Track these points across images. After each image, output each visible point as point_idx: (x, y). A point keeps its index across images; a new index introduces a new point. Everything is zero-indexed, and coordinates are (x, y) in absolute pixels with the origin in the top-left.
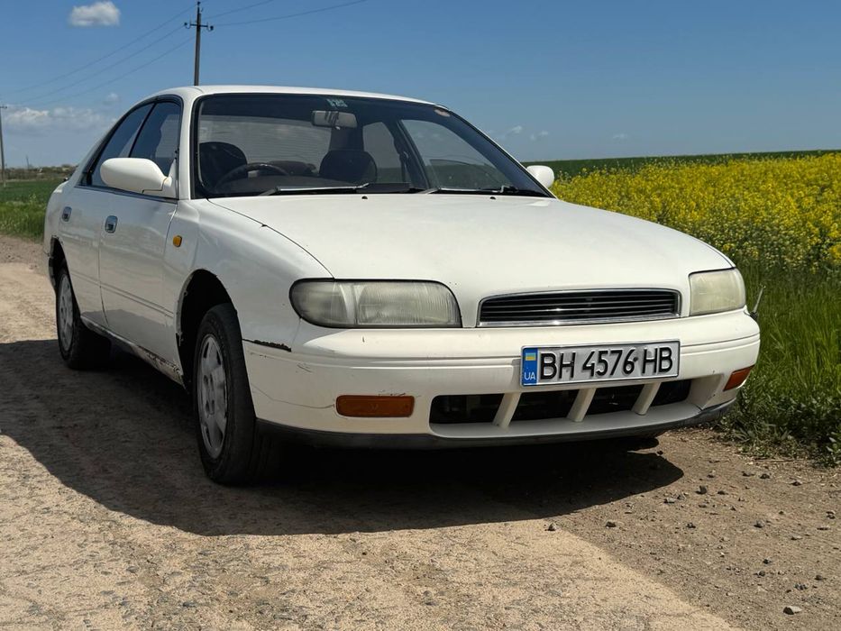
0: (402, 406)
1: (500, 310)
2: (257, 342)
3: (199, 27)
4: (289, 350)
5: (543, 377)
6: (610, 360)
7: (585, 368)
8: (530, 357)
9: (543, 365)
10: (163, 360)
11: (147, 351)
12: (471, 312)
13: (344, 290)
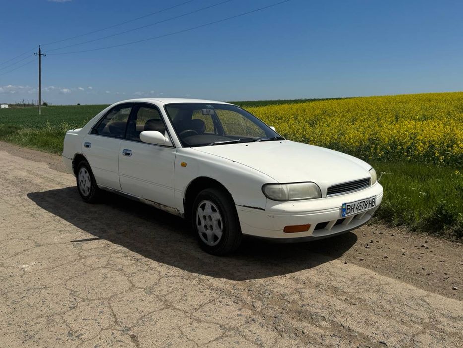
0: (306, 227)
1: (335, 190)
2: (244, 206)
3: (40, 55)
4: (264, 210)
5: (347, 213)
6: (362, 204)
7: (357, 208)
8: (344, 207)
9: (348, 209)
10: (165, 206)
11: (152, 202)
12: (324, 192)
13: (284, 186)
